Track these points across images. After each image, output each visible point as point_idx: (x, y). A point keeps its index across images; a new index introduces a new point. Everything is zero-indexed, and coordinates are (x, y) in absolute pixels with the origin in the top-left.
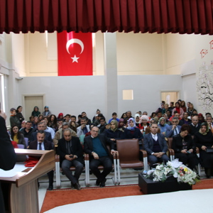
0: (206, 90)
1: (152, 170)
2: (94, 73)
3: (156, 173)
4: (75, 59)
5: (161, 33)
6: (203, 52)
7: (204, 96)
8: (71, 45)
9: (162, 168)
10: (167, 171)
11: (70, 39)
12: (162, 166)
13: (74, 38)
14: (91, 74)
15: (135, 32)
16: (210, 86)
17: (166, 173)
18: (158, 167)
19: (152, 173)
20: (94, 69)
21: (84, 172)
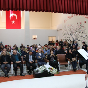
0: (66, 36)
1: (38, 68)
2: (21, 28)
3: (39, 69)
4: (13, 22)
5: (37, 11)
6: (65, 21)
7: (65, 38)
8: (12, 16)
9: (42, 68)
10: (44, 69)
11: (11, 13)
12: (42, 66)
13: (13, 13)
14: (20, 29)
15: (26, 11)
16: (67, 34)
17: (43, 70)
18: (40, 67)
19: (38, 70)
20: (21, 27)
21: (11, 69)
